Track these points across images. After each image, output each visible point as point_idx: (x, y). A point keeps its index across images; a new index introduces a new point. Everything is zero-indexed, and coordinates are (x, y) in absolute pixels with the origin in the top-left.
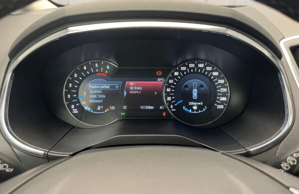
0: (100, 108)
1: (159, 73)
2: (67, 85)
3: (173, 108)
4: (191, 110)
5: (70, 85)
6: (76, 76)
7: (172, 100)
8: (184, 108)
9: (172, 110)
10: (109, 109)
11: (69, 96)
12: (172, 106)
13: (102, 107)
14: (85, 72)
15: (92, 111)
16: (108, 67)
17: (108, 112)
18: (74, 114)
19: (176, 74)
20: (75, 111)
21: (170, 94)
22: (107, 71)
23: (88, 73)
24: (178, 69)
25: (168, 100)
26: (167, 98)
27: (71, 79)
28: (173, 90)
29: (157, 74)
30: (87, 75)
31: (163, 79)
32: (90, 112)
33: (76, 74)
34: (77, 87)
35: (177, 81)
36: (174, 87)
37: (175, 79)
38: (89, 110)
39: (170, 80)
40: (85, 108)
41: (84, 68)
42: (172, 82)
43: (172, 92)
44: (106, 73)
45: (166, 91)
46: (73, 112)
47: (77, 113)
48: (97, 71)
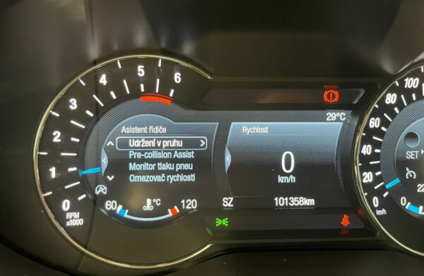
0: (153, 204)
1: (332, 95)
3: (380, 208)
4: (421, 208)
5: (57, 136)
6: (73, 104)
7: (377, 180)
8: (403, 201)
9: (379, 212)
10: (180, 206)
11: (53, 170)
12: (376, 200)
13: (157, 201)
14: (103, 91)
15: (126, 215)
16: (177, 78)
17: (176, 217)
19: (391, 99)
20: (73, 218)
21: (371, 163)
22: (172, 91)
23: (114, 97)
24: (397, 85)
25: (365, 181)
26: (364, 175)
27: (58, 115)
28: (377, 151)
29: (326, 99)
30: (110, 104)
31: (344, 114)
32: (120, 218)
33: (75, 101)
34: (78, 140)
35: (391, 120)
36: (381, 140)
37: (385, 114)
38: (118, 212)
39: (373, 119)
40: (107, 205)
41: (101, 81)
42: (377, 126)
43: (374, 156)
44: (171, 95)
45: (361, 155)
46: (66, 223)
47: (81, 224)
48: (143, 90)
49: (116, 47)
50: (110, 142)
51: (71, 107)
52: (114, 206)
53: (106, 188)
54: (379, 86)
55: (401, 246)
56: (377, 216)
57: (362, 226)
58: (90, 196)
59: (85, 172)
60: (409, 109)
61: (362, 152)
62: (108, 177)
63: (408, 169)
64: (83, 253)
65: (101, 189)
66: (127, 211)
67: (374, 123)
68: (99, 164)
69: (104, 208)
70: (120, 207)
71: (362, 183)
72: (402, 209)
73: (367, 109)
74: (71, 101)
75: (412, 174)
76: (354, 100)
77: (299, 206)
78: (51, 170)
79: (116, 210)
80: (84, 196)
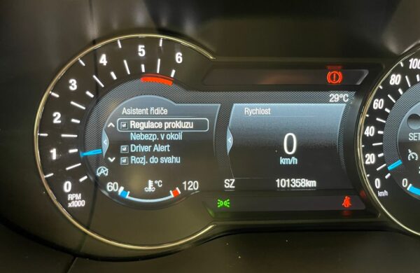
0: (155, 185)
1: (335, 76)
2: (47, 117)
3: (381, 190)
5: (57, 118)
6: (73, 85)
7: (379, 161)
8: (405, 183)
9: (380, 194)
10: (181, 188)
11: (54, 152)
12: (378, 182)
13: (159, 183)
14: (103, 72)
15: (127, 197)
16: (179, 57)
17: (177, 198)
18: (71, 211)
19: (395, 80)
20: (74, 199)
21: (374, 145)
22: (174, 72)
23: (115, 78)
24: (402, 65)
25: (367, 163)
26: (366, 156)
27: (57, 96)
28: (380, 132)
29: (329, 81)
30: (111, 85)
31: (347, 96)
32: (122, 199)
33: (75, 81)
34: (78, 122)
35: (394, 101)
36: (384, 122)
37: (389, 96)
38: (119, 194)
39: (377, 100)
40: (108, 187)
41: (101, 62)
42: (381, 108)
43: (377, 138)
44: (172, 75)
45: (364, 136)
46: (68, 205)
47: (83, 205)
48: (143, 70)
49: (115, 26)
50: (111, 124)
51: (71, 88)
52: (115, 188)
53: (107, 170)
54: (384, 67)
55: (401, 227)
56: (379, 198)
57: (363, 207)
58: (91, 178)
59: (85, 154)
60: (413, 90)
61: (365, 133)
62: (109, 159)
63: (410, 151)
64: (86, 234)
65: (103, 171)
66: (129, 192)
67: (378, 104)
68: (99, 146)
69: (106, 190)
70: (122, 188)
71: (365, 164)
72: (403, 191)
73: (371, 90)
74: (71, 81)
75: (414, 155)
76: (358, 80)
77: (301, 188)
78: (51, 151)
79: (117, 192)
80: (86, 177)
